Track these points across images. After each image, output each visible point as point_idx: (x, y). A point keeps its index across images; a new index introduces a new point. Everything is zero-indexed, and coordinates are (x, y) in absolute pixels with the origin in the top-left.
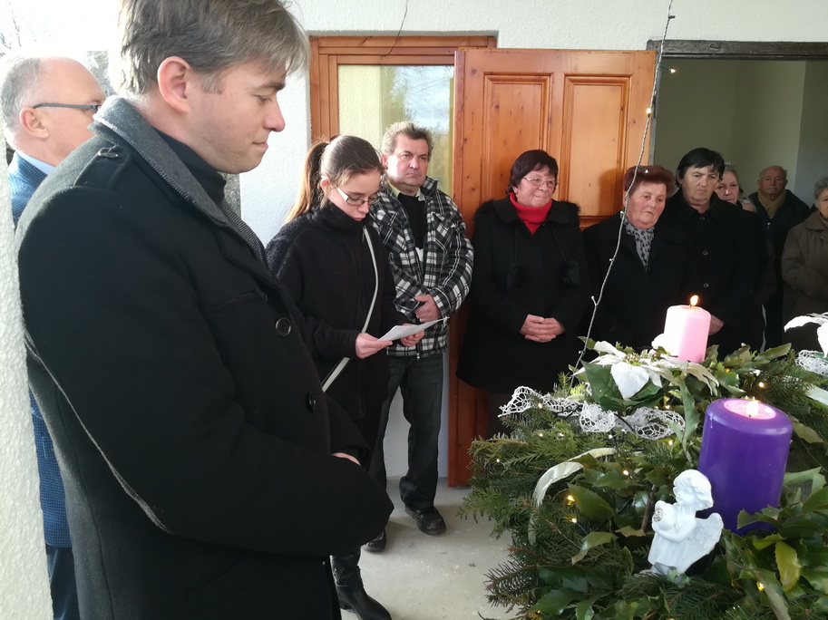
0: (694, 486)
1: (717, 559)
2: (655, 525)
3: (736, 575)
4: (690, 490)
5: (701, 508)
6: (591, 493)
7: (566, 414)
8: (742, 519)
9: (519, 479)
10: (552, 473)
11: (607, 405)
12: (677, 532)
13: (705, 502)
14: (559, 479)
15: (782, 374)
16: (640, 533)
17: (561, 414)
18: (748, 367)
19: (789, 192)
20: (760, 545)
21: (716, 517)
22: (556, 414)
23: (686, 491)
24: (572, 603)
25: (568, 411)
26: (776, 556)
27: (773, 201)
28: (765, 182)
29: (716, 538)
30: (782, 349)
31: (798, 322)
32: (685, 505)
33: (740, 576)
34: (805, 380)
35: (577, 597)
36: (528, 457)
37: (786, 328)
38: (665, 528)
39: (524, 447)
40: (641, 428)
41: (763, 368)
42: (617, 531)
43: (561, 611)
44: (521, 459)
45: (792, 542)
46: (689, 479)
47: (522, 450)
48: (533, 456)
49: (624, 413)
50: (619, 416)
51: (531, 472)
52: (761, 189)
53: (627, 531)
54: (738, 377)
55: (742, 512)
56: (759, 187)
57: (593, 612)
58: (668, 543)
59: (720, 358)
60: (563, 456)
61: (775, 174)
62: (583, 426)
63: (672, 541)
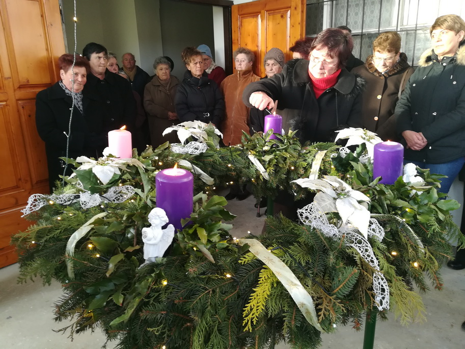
0: (158, 216)
1: (175, 245)
2: (144, 240)
3: (185, 248)
4: (157, 217)
5: (164, 224)
6: (103, 238)
7: (69, 203)
8: (183, 223)
9: (54, 247)
10: (75, 236)
11: (93, 191)
12: (155, 239)
13: (165, 221)
14: (80, 238)
15: (167, 157)
16: (137, 247)
17: (65, 204)
18: (153, 156)
19: (137, 66)
20: (191, 231)
21: (171, 226)
22: (62, 204)
23: (156, 219)
24: (110, 296)
25: (69, 201)
26: (198, 234)
27: (131, 71)
28: (125, 61)
29: (172, 235)
30: (165, 144)
31: (168, 131)
32: (157, 226)
33: (187, 248)
34: (176, 157)
35: (111, 293)
36: (56, 233)
37: (164, 134)
38: (149, 240)
39: (52, 228)
40: (113, 198)
41: (159, 155)
42: (125, 251)
43: (105, 304)
44: (51, 236)
45: (202, 226)
46: (156, 213)
47: (50, 230)
48: (59, 231)
49: (103, 193)
50: (101, 195)
51: (61, 240)
52: (124, 66)
53: (130, 249)
54: (150, 162)
55: (182, 220)
56: (123, 65)
57: (122, 296)
58: (152, 246)
59: (139, 155)
60: (78, 225)
61: (129, 57)
62: (83, 206)
63: (154, 245)
